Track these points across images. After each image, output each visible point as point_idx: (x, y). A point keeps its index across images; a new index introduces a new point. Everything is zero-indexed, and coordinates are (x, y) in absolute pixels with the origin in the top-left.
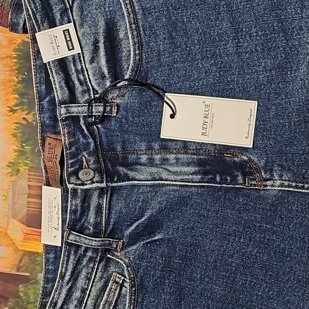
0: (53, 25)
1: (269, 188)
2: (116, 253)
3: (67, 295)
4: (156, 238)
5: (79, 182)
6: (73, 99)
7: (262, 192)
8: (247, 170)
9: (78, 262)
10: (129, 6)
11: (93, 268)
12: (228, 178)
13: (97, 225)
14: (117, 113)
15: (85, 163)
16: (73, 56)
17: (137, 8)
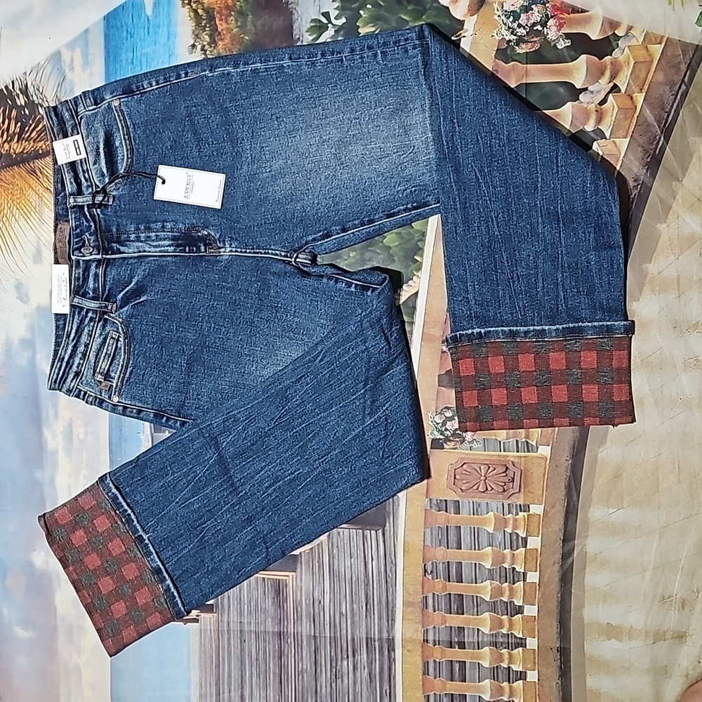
0: (65, 136)
1: (222, 254)
2: (111, 315)
3: (72, 350)
4: (141, 300)
5: (81, 254)
6: (80, 192)
7: (218, 258)
8: (208, 241)
9: (82, 321)
10: (123, 122)
11: (93, 326)
12: (195, 249)
13: (95, 290)
14: (113, 202)
15: (87, 242)
16: (81, 160)
17: (129, 123)
